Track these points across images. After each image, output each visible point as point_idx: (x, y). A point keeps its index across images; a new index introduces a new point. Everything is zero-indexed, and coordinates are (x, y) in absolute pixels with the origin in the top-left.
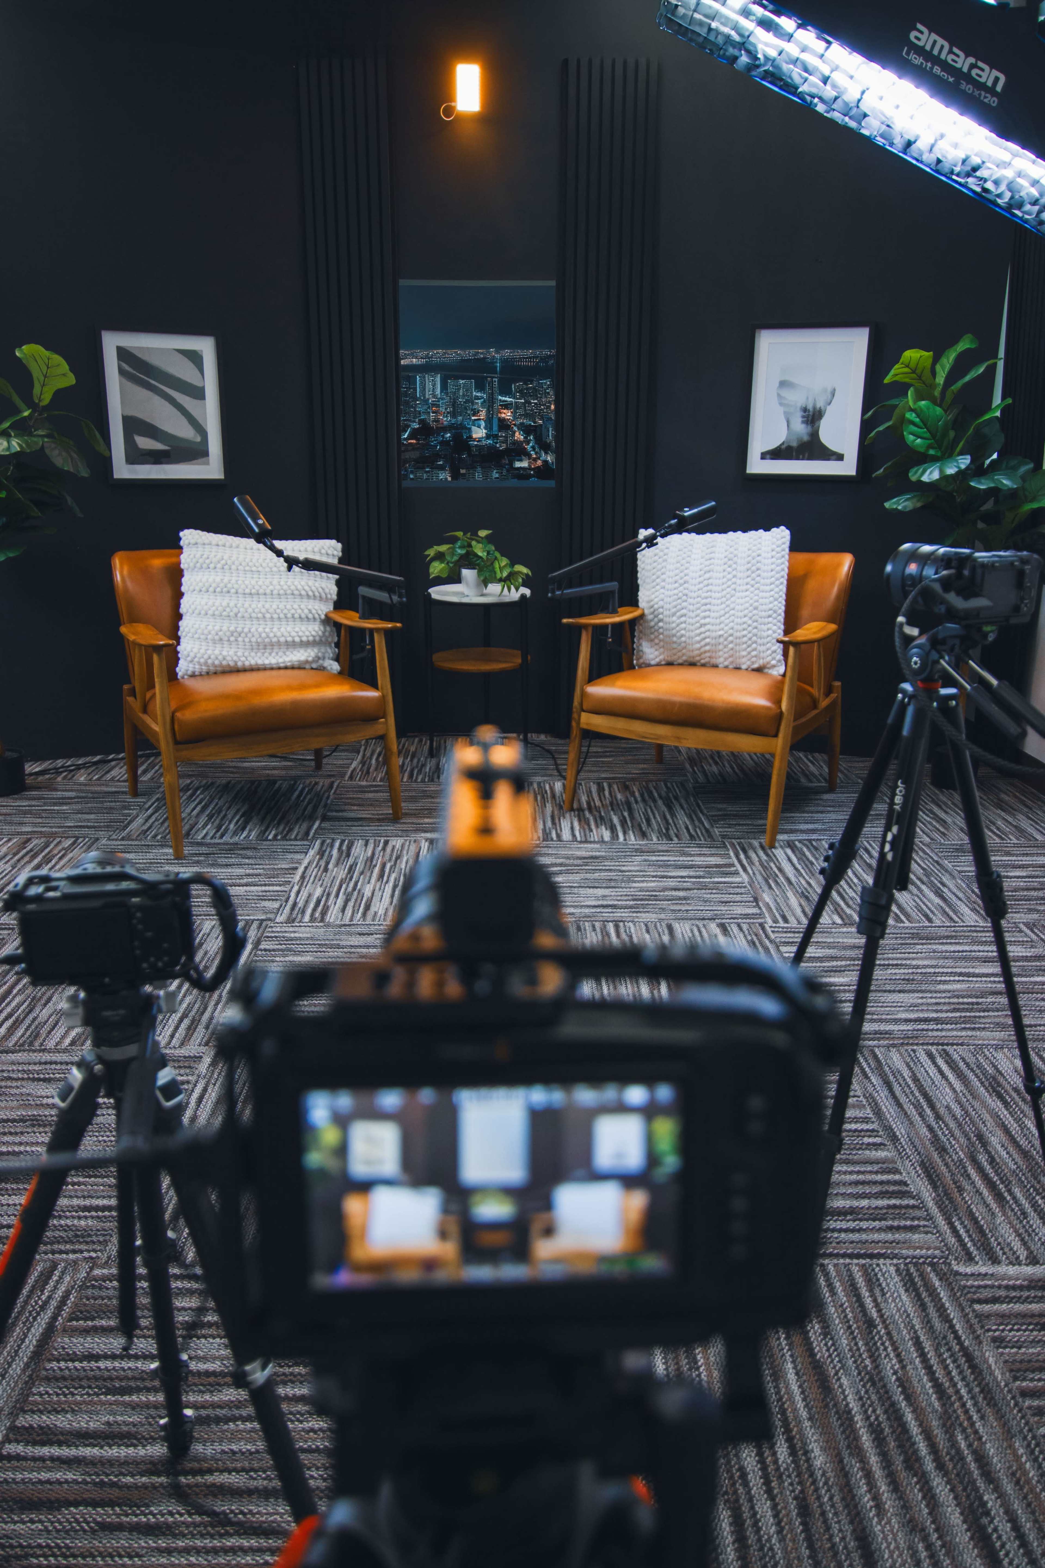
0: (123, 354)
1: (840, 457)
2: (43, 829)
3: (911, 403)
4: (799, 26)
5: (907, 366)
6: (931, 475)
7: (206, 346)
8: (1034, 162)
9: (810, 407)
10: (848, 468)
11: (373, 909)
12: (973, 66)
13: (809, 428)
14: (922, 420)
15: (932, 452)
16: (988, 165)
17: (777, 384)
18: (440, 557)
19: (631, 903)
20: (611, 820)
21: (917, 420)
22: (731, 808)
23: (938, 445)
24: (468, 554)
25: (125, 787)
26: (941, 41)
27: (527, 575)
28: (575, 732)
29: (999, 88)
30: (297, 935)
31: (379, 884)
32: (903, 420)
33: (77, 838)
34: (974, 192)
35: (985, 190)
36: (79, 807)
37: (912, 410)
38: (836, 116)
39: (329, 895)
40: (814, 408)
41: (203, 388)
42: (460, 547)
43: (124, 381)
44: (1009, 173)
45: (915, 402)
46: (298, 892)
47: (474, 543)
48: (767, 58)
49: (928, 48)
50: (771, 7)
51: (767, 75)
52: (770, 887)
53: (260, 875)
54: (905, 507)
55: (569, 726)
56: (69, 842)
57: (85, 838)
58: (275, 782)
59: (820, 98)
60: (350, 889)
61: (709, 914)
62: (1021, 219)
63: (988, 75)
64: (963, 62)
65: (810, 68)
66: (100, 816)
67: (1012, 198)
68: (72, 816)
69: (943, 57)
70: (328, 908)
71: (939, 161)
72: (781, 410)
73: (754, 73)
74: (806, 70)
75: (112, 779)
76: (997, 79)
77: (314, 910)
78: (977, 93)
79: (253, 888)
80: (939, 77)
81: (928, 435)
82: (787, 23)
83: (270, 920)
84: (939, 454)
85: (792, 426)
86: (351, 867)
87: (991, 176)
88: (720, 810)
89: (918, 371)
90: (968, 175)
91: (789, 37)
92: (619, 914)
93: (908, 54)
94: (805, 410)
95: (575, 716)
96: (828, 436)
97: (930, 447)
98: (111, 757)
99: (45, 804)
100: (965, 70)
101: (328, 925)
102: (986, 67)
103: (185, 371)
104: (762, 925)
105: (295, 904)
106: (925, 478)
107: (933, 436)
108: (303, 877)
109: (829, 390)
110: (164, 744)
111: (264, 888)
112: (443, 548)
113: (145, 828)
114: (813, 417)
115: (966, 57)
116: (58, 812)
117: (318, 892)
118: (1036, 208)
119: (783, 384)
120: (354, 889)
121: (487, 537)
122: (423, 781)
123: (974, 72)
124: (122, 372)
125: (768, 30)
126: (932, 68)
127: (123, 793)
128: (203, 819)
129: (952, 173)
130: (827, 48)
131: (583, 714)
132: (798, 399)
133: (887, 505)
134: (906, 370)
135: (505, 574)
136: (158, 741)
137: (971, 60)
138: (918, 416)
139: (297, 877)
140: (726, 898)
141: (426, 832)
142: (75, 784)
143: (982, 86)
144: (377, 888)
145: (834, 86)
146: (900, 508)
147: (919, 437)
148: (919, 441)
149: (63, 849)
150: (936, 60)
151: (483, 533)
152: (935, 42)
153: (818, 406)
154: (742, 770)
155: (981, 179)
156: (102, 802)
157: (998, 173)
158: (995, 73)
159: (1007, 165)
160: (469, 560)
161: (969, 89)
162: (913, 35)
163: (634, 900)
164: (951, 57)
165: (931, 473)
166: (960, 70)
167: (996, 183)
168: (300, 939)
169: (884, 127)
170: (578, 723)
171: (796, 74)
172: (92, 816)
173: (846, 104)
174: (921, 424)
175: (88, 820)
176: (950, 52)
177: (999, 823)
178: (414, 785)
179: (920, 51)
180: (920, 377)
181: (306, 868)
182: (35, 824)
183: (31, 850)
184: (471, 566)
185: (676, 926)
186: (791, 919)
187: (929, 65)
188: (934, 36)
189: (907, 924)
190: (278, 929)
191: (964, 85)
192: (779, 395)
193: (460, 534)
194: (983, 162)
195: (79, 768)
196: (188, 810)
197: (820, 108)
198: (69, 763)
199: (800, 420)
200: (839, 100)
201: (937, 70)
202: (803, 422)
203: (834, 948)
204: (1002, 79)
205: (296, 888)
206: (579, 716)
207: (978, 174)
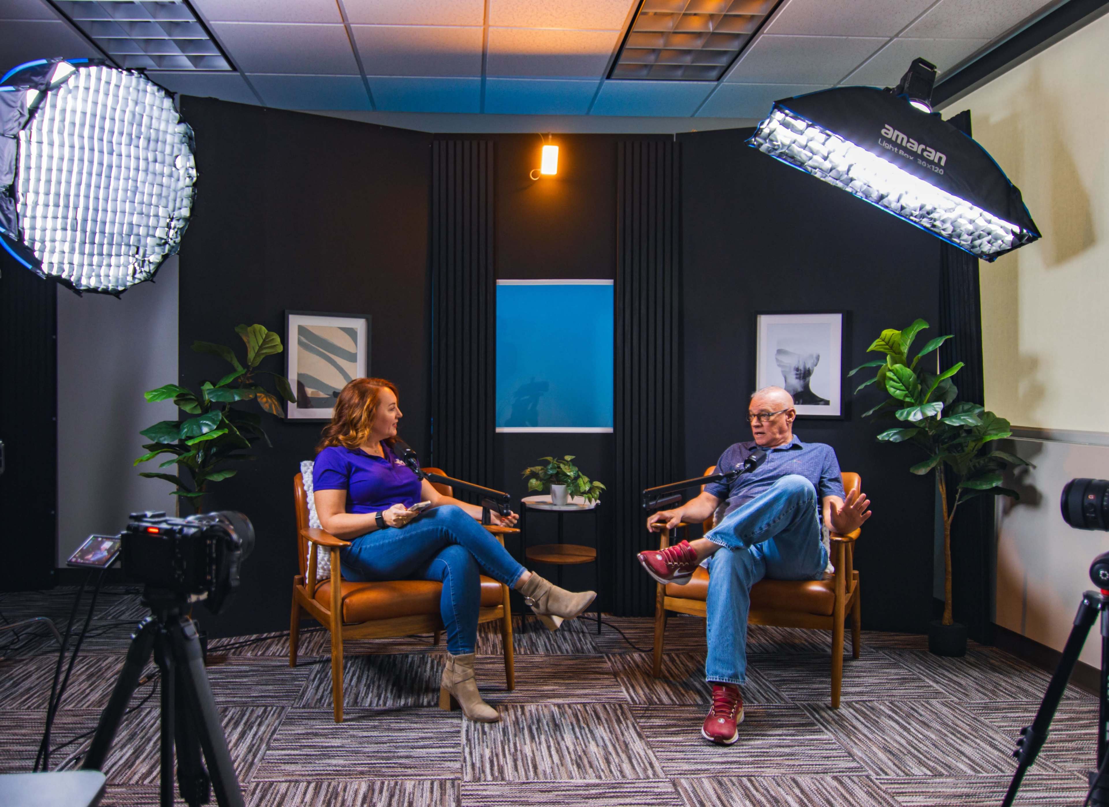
0: (302, 330)
1: (827, 403)
2: (235, 699)
3: (889, 366)
4: (808, 126)
5: (883, 340)
6: (915, 416)
7: (359, 325)
8: (971, 209)
9: (801, 367)
10: (834, 410)
11: (540, 769)
12: (923, 150)
13: (802, 382)
14: (898, 378)
15: (908, 400)
16: (938, 210)
17: (775, 352)
18: (534, 475)
19: (751, 759)
20: (694, 686)
21: (895, 378)
22: (786, 674)
23: (911, 394)
24: (558, 473)
25: (287, 661)
26: (901, 135)
27: (602, 489)
28: (659, 613)
29: (943, 163)
30: (488, 793)
31: (534, 745)
32: (884, 377)
33: (266, 707)
34: (925, 227)
35: (934, 226)
36: (255, 679)
37: (890, 370)
38: (829, 180)
39: (497, 755)
40: (805, 368)
41: (356, 354)
42: (551, 469)
43: (301, 349)
44: (952, 216)
45: (892, 365)
46: (471, 753)
47: (562, 466)
48: (783, 145)
49: (894, 139)
50: (791, 114)
51: (780, 155)
52: (855, 743)
53: (431, 738)
54: (895, 439)
55: (655, 608)
56: (260, 711)
57: (272, 706)
58: (407, 656)
59: (820, 169)
60: (512, 750)
61: (820, 768)
62: (959, 244)
63: (934, 155)
64: (917, 147)
65: (815, 151)
66: (276, 687)
67: (953, 231)
68: (254, 687)
69: (904, 144)
70: (502, 767)
71: (902, 208)
72: (779, 370)
73: (773, 154)
74: (812, 152)
75: (274, 654)
76: (940, 159)
77: (492, 769)
78: (929, 166)
79: (431, 750)
80: (903, 157)
81: (903, 388)
82: (800, 124)
83: (459, 779)
84: (913, 401)
85: (789, 380)
86: (504, 730)
87: (940, 217)
88: (776, 676)
89: (890, 343)
90: (922, 217)
91: (802, 133)
92: (746, 770)
93: (882, 142)
94: (797, 369)
95: (659, 599)
96: (815, 387)
97: (906, 396)
98: (265, 635)
99: (227, 677)
100: (919, 152)
101: (509, 783)
102: (933, 151)
103: (344, 342)
104: (868, 777)
105: (473, 765)
106: (911, 418)
107: (907, 389)
108: (468, 740)
109: (815, 356)
110: (335, 625)
111: (440, 750)
112: (538, 469)
113: (318, 696)
114: (805, 374)
115: (919, 145)
116: (241, 683)
117: (487, 753)
118: (971, 237)
119: (779, 352)
120: (516, 750)
121: (571, 460)
122: (526, 654)
123: (925, 154)
124: (300, 343)
125: (787, 128)
126: (898, 151)
127: (287, 666)
128: (363, 689)
129: (912, 215)
130: (826, 140)
131: (666, 598)
132: (792, 362)
133: (880, 437)
134: (883, 343)
135: (587, 489)
136: (329, 623)
137: (922, 146)
138: (895, 374)
139: (464, 741)
140: (825, 753)
141: (550, 698)
142: (245, 659)
143: (932, 162)
144: (535, 749)
145: (831, 162)
146: (891, 439)
147: (898, 389)
148: (898, 392)
149: (258, 717)
150: (900, 147)
151: (568, 458)
152: (898, 136)
153: (807, 367)
154: (775, 642)
155: (931, 219)
156: (273, 675)
157: (945, 216)
158: (939, 154)
159: (951, 210)
160: (559, 478)
161: (924, 164)
162: (883, 131)
163: (751, 756)
164: (909, 145)
165: (915, 414)
166: (916, 152)
167: (944, 222)
168: (493, 796)
169: (865, 187)
170: (662, 604)
171: (804, 154)
172: (270, 687)
173: (838, 172)
174: (898, 380)
175: (268, 691)
176: (908, 141)
177: (1003, 684)
178: (520, 657)
179: (889, 141)
180: (891, 347)
181: (467, 731)
182: (226, 695)
183: (232, 718)
184: (559, 482)
185: (799, 779)
186: (889, 771)
187: (896, 149)
188: (897, 132)
189: (985, 774)
190: (470, 788)
191: (920, 162)
192: (777, 360)
193: (549, 458)
194: (935, 209)
195: (242, 645)
196: (347, 680)
197: (818, 175)
198: (232, 641)
199: (794, 376)
200: (834, 171)
201: (901, 152)
202: (797, 378)
203: (939, 797)
204: (944, 158)
205: (467, 750)
206: (663, 600)
207: (931, 216)
